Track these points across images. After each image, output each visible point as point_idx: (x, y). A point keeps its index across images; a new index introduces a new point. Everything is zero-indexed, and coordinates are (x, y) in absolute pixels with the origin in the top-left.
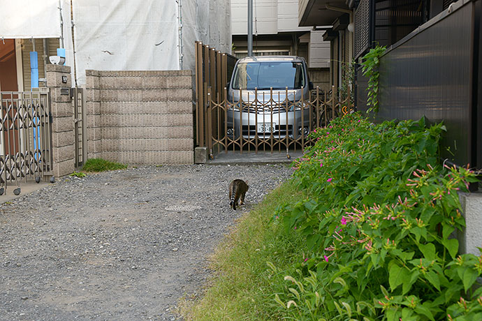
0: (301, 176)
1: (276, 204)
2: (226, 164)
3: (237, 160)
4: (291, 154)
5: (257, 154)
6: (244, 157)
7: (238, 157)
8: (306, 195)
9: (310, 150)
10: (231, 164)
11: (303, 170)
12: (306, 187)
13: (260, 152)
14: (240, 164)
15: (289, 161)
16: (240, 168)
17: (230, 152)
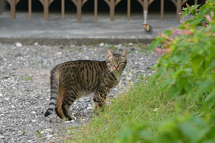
0: (174, 67)
1: (118, 128)
2: (12, 41)
3: (36, 33)
4: (154, 22)
5: (80, 21)
6: (52, 27)
7: (39, 26)
8: (185, 108)
9: (194, 13)
10: (25, 41)
11: (179, 54)
12: (183, 92)
13: (86, 18)
14: (43, 41)
15: (149, 37)
16: (42, 50)
17: (21, 16)
